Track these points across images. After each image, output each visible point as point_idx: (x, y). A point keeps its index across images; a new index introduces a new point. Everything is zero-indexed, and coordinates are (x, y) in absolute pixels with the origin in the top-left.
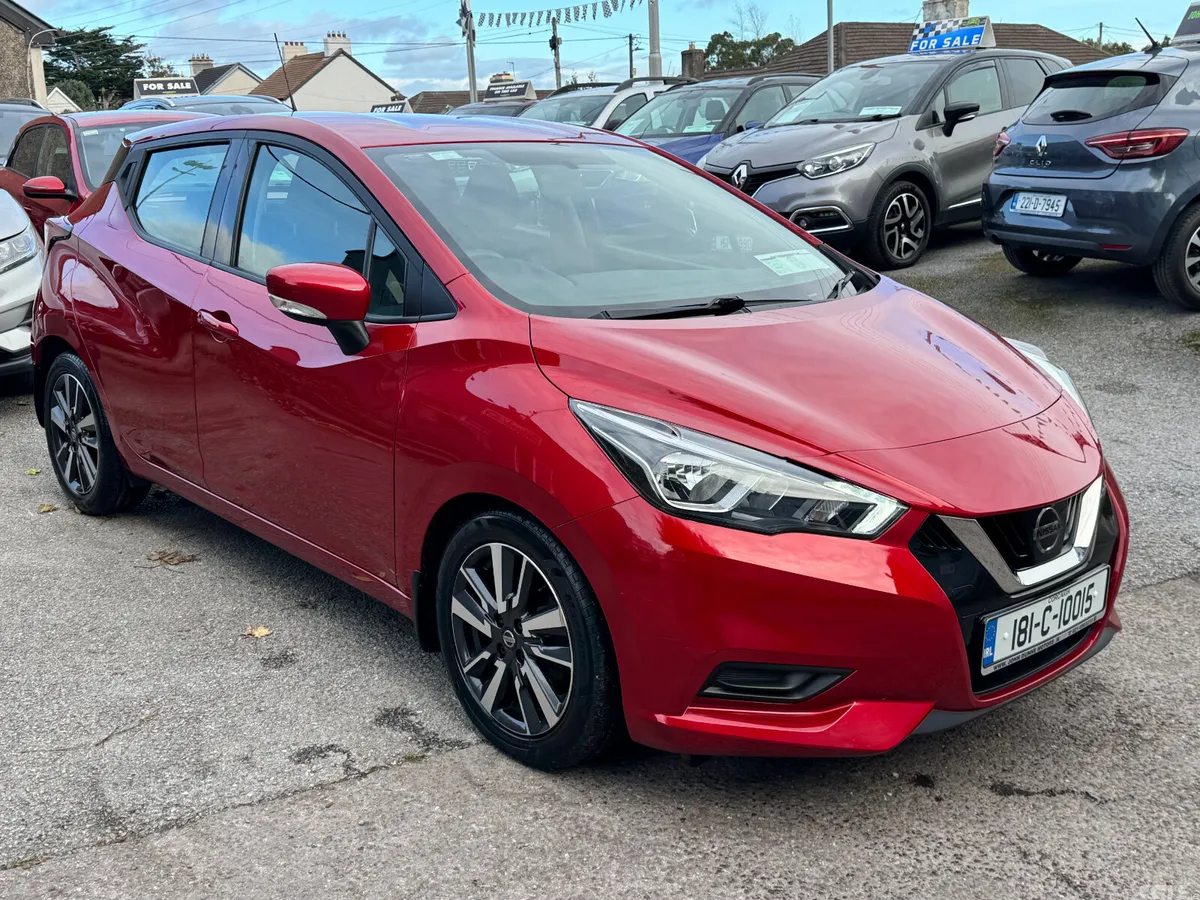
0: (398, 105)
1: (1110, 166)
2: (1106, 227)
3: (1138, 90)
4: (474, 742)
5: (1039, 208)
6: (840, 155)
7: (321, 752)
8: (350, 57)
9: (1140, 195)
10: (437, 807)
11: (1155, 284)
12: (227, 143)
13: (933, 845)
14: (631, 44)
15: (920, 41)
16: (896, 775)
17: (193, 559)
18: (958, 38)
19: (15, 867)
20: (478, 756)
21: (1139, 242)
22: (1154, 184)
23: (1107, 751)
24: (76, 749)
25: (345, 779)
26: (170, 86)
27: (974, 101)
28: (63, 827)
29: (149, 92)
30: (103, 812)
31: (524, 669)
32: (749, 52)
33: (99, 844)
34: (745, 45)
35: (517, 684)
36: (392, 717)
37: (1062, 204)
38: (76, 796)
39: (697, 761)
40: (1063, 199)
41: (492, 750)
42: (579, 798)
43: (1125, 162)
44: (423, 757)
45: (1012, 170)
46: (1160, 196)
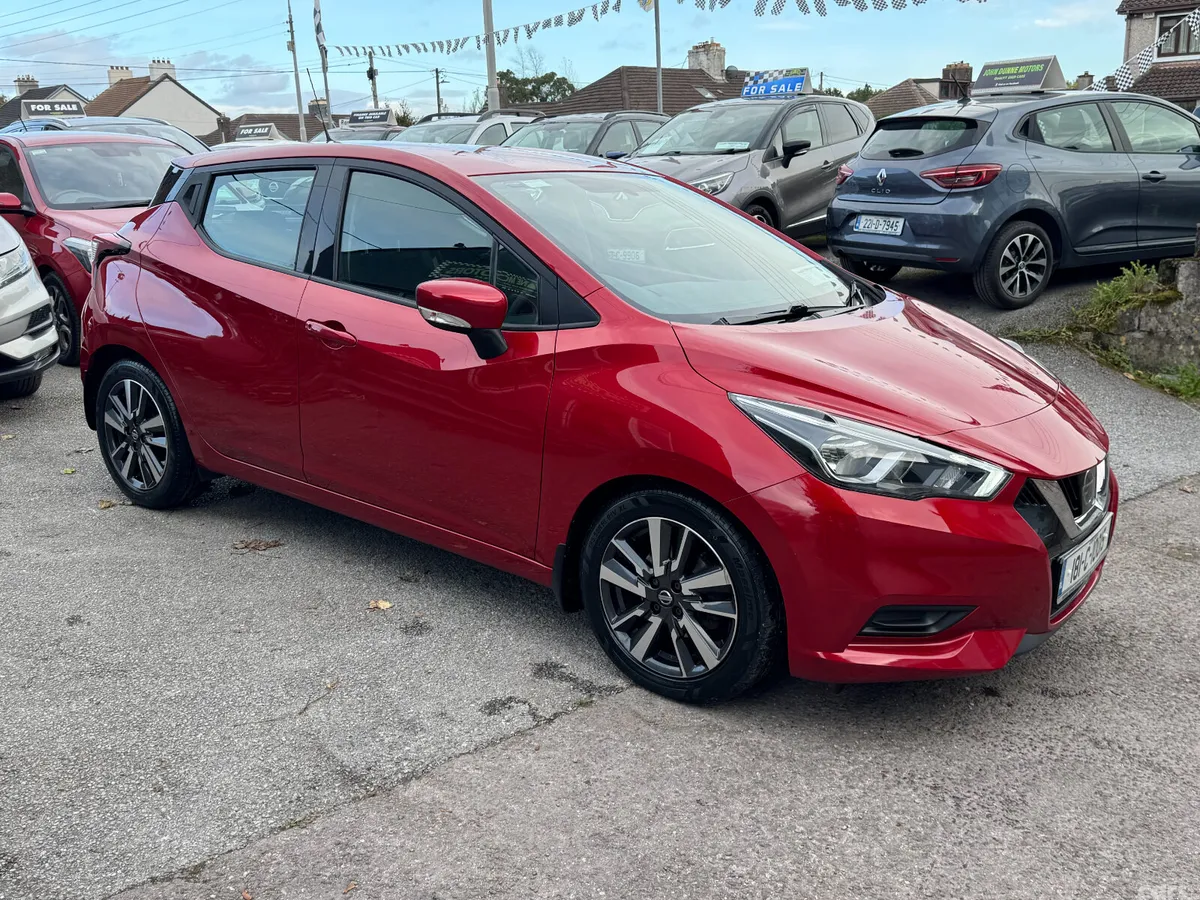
0: (265, 127)
1: (940, 194)
2: (935, 243)
3: (960, 132)
4: (624, 686)
5: (880, 228)
6: (706, 182)
7: (506, 703)
8: (175, 82)
9: (965, 218)
10: (629, 743)
11: (974, 288)
12: (314, 169)
13: (1027, 741)
14: (437, 77)
15: (751, 87)
16: (968, 689)
17: (276, 544)
18: (783, 86)
19: (292, 827)
20: (634, 697)
21: (964, 255)
22: (974, 208)
23: (1104, 658)
24: (282, 718)
25: (537, 726)
26: (57, 107)
27: (805, 139)
28: (314, 788)
29: (37, 112)
30: (343, 771)
31: (681, 623)
32: (530, 87)
33: (354, 799)
34: (526, 81)
35: (674, 635)
36: (545, 670)
37: (901, 225)
38: (309, 760)
39: (840, 688)
40: (901, 221)
41: (644, 693)
42: (737, 727)
43: (954, 191)
44: (591, 702)
45: (854, 196)
46: (978, 219)
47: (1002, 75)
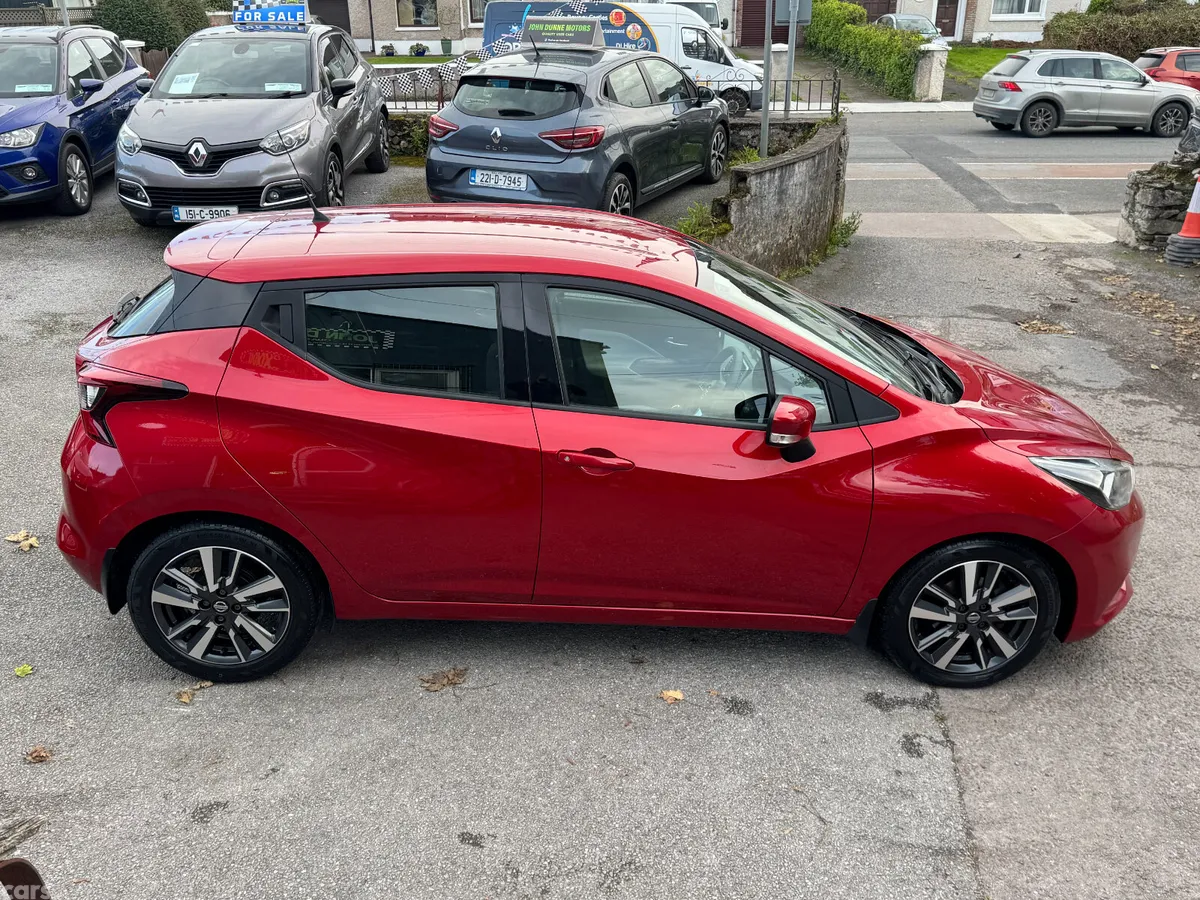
47: (548, 31)
